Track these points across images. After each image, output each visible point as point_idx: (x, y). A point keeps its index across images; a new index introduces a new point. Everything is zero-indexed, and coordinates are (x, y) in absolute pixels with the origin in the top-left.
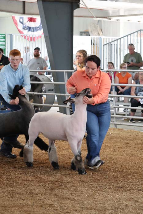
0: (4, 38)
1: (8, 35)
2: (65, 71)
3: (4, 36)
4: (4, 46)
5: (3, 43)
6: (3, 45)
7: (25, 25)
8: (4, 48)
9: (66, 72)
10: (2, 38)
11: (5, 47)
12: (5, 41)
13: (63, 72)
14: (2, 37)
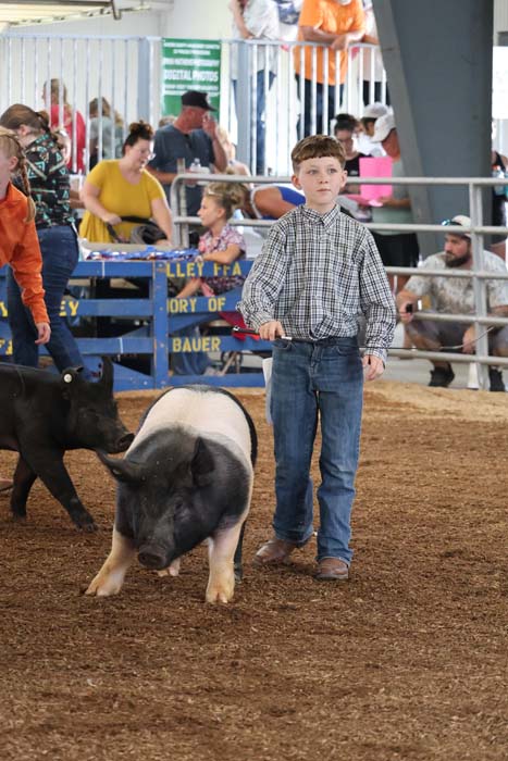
0: (217, 55)
1: (230, 44)
2: (472, 181)
3: (217, 47)
4: (216, 88)
5: (212, 76)
6: (213, 83)
7: (286, 6)
8: (216, 94)
9: (476, 186)
10: (205, 57)
11: (219, 90)
12: (217, 69)
13: (466, 186)
14: (208, 53)
